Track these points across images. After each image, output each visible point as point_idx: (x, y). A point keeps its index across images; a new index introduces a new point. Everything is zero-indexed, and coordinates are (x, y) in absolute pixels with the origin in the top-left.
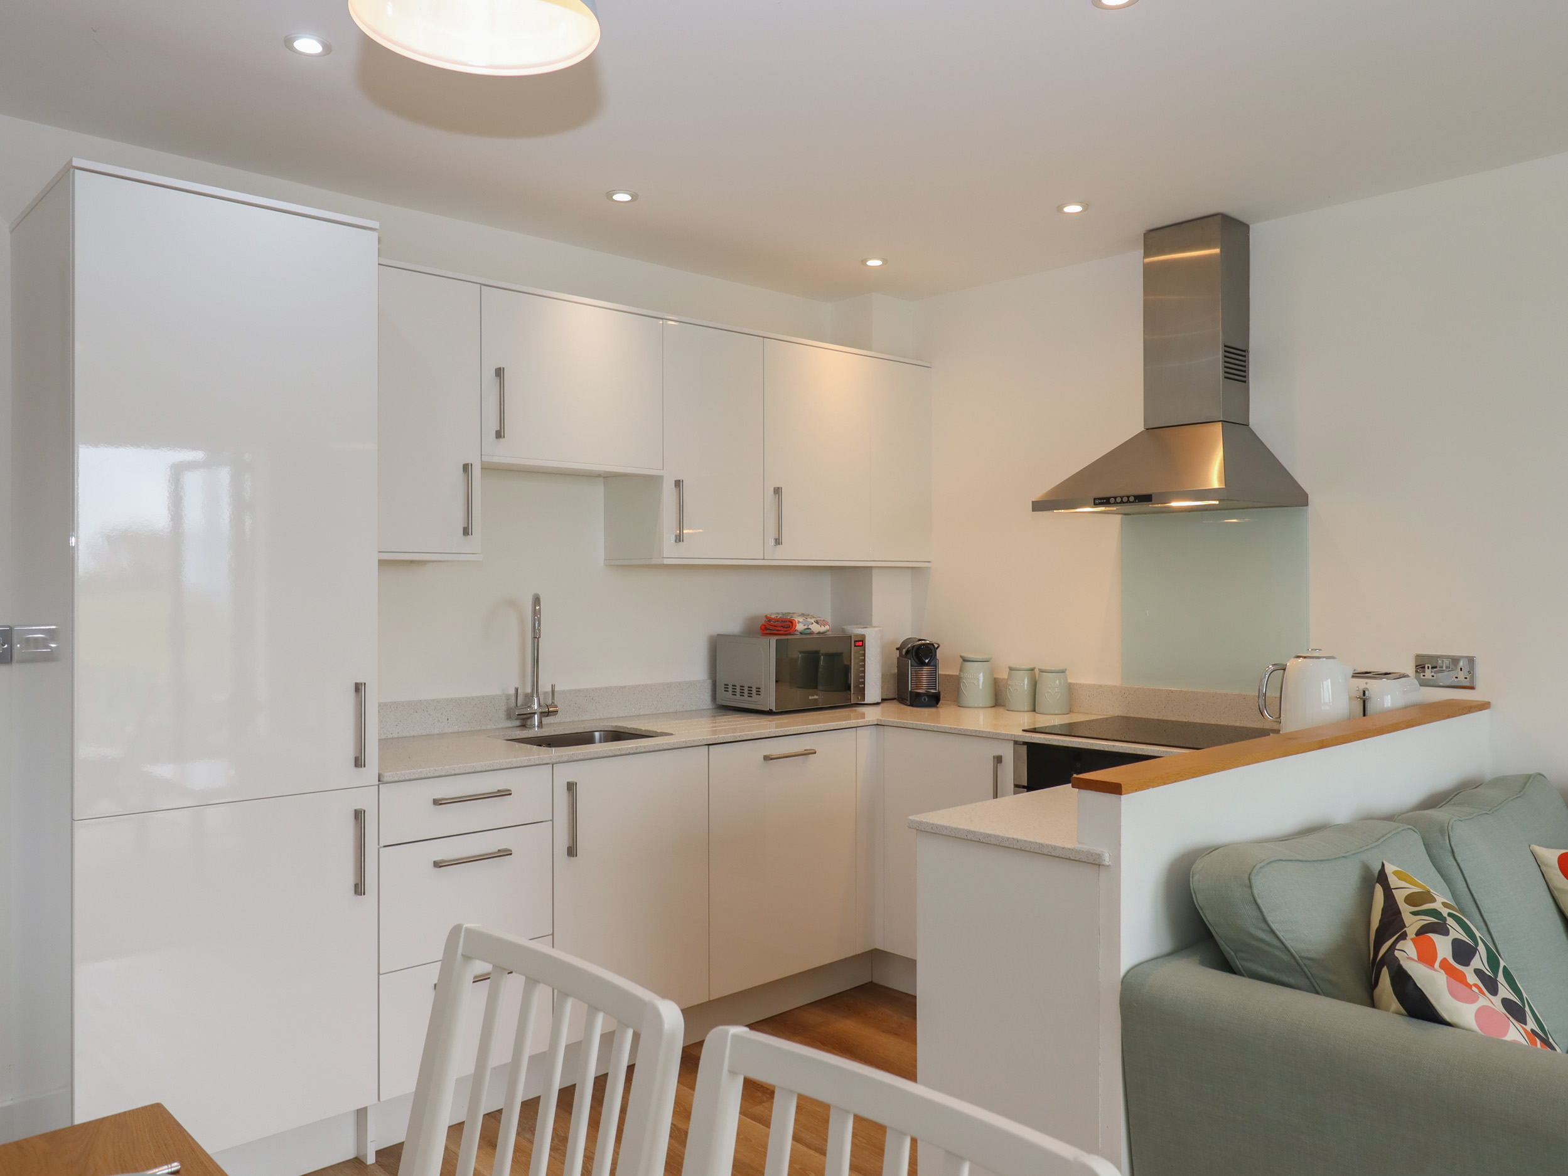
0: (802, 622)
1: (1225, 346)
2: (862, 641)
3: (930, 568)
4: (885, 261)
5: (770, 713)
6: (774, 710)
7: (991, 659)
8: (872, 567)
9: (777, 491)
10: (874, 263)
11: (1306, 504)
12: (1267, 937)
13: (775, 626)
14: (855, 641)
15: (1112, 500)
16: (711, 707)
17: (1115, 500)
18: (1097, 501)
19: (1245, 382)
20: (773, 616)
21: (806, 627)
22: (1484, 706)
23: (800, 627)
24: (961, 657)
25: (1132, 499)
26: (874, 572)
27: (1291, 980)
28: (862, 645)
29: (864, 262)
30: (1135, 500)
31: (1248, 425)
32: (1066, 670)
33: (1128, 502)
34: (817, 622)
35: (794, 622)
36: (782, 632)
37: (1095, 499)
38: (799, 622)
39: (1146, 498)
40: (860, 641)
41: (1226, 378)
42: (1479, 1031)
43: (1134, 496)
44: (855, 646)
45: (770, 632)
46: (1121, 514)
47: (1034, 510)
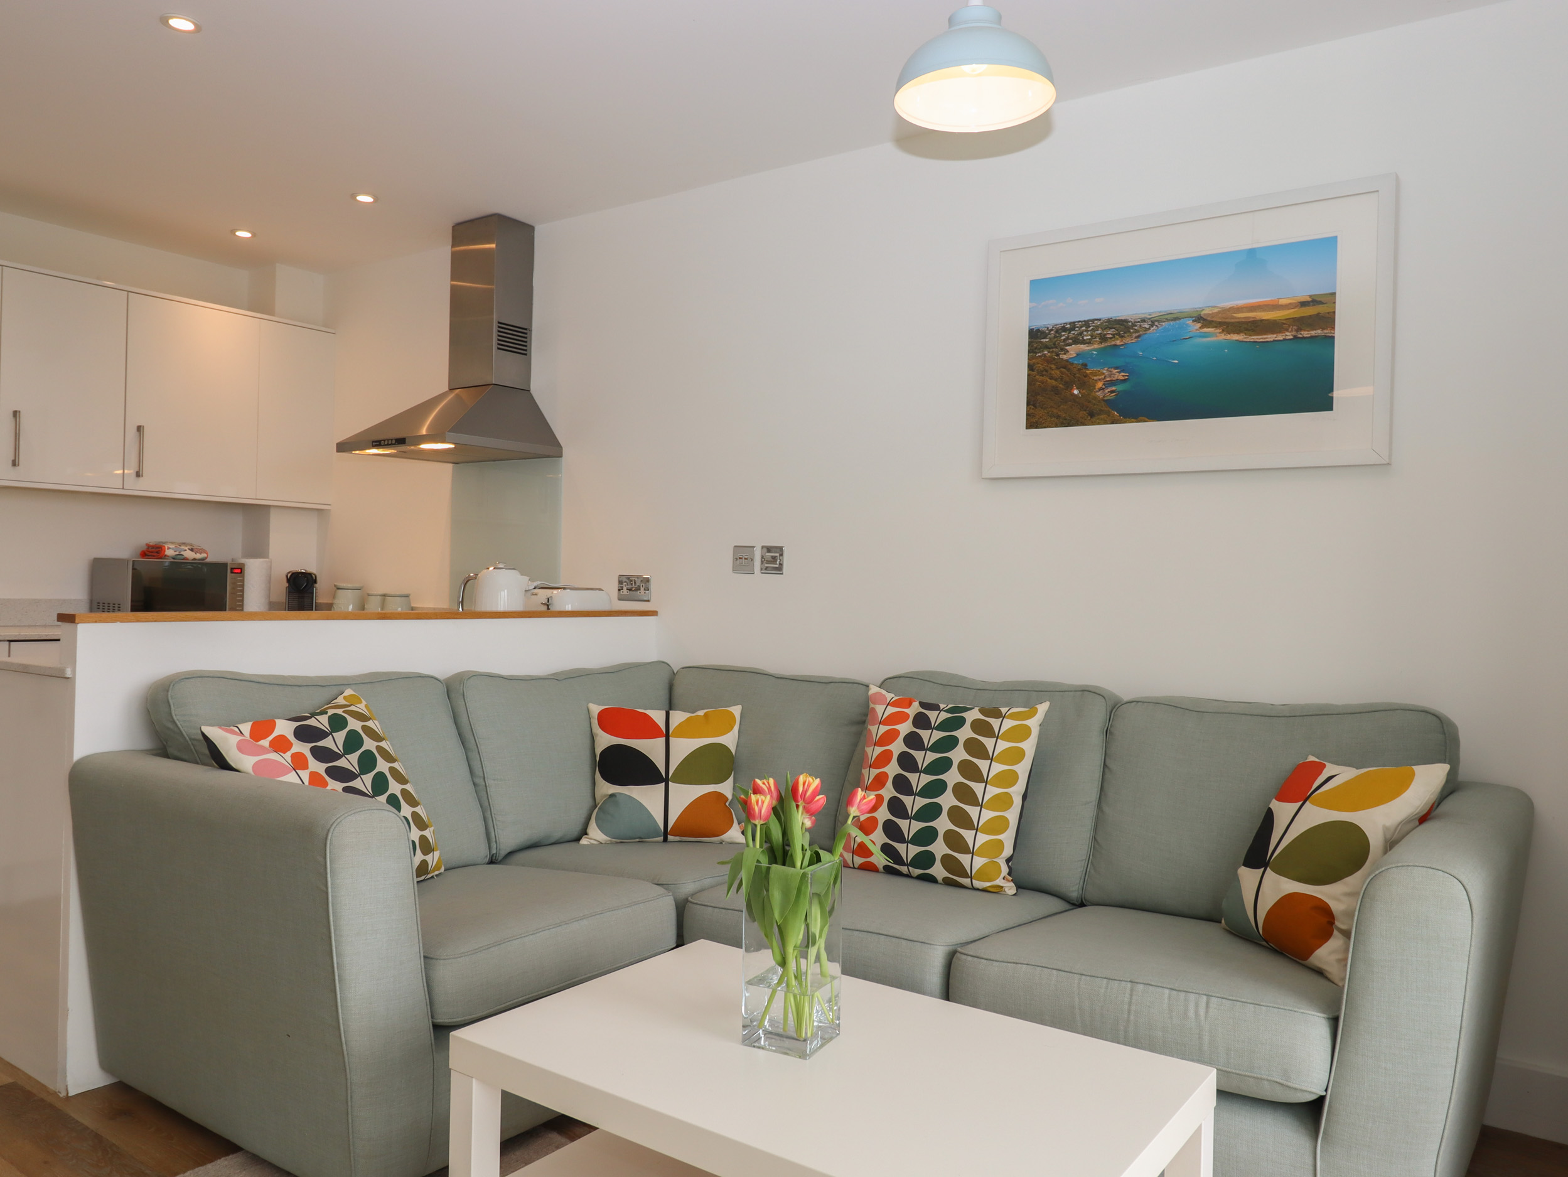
0: (173, 549)
1: (499, 323)
2: (241, 569)
3: (329, 510)
4: (254, 235)
7: (362, 587)
8: (269, 506)
11: (561, 457)
12: (171, 726)
13: (151, 552)
14: (232, 569)
15: (382, 443)
17: (384, 443)
18: (374, 443)
19: (526, 354)
20: (151, 544)
21: (177, 553)
22: (654, 613)
23: (170, 552)
24: (335, 586)
25: (394, 442)
26: (272, 511)
27: (185, 757)
28: (241, 573)
29: (233, 232)
31: (529, 391)
33: (391, 444)
34: (192, 550)
35: (163, 548)
36: (155, 557)
38: (169, 548)
39: (401, 441)
40: (238, 569)
41: (499, 349)
42: (253, 773)
43: (395, 439)
44: (232, 572)
45: (148, 557)
46: (453, 463)
47: (338, 451)
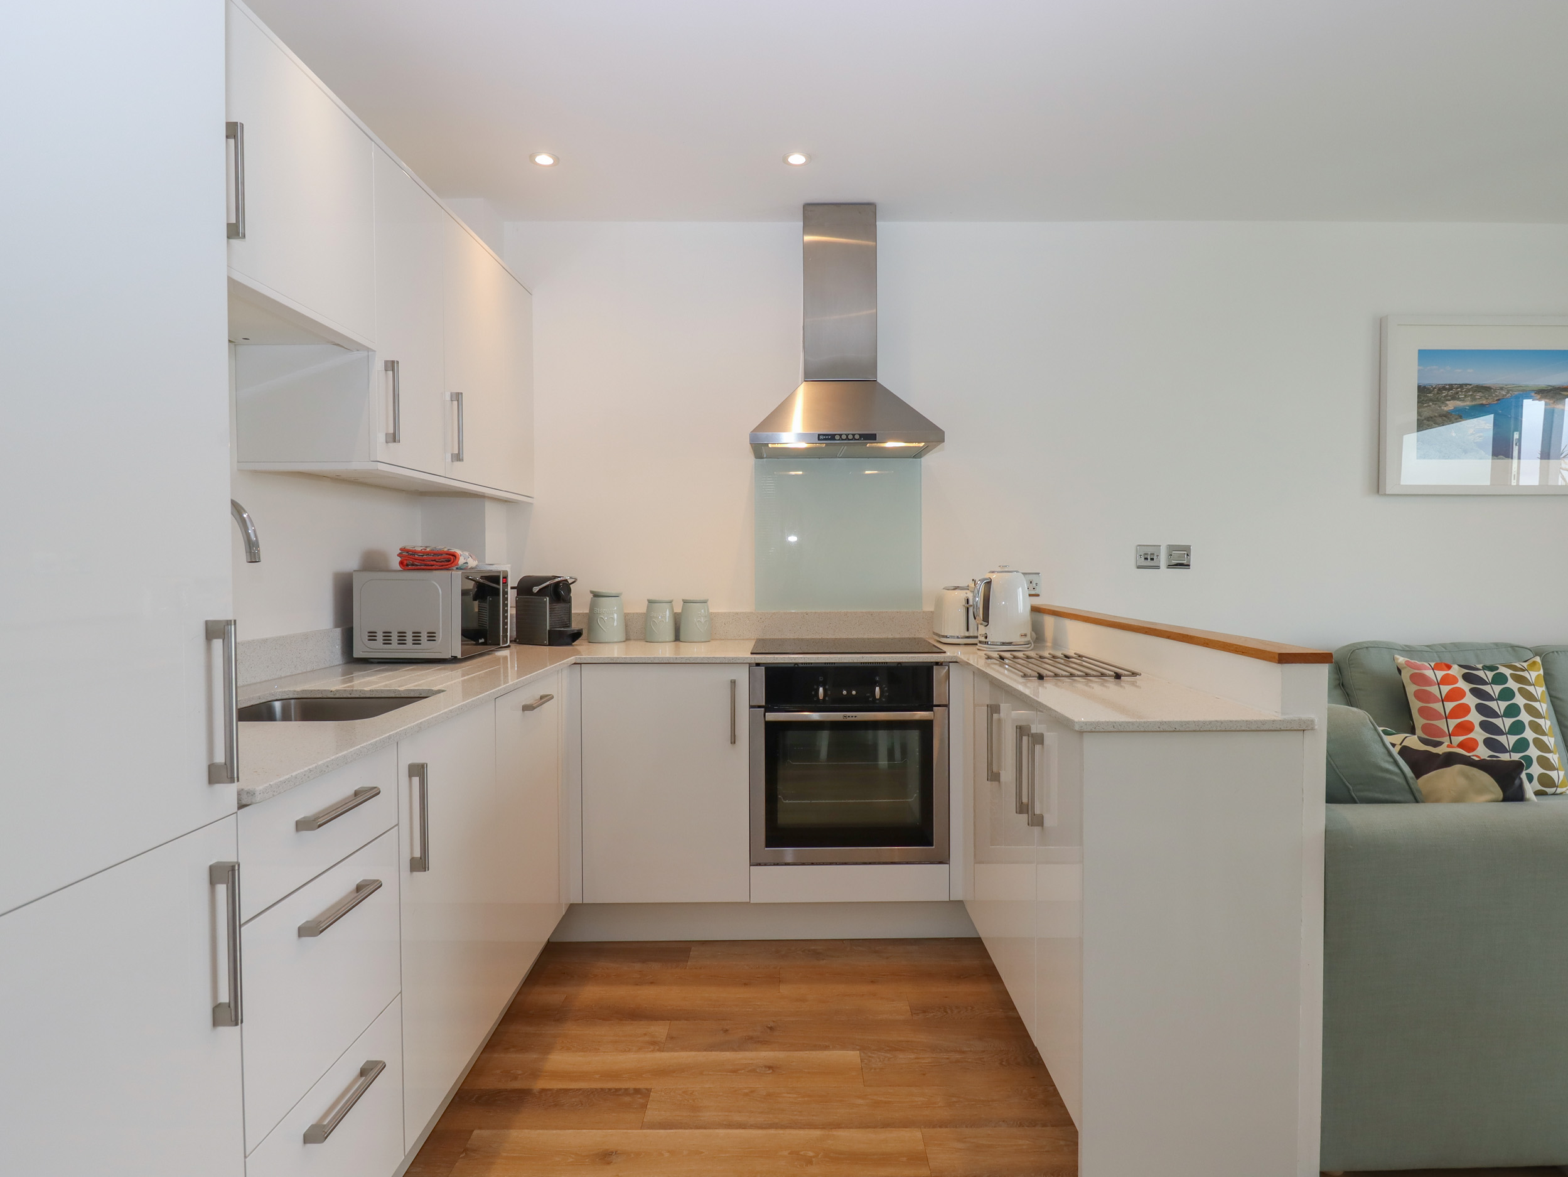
0: (462, 555)
2: (506, 578)
3: (533, 502)
4: (556, 159)
5: (454, 660)
6: (459, 656)
7: (621, 594)
9: (457, 397)
10: (544, 160)
11: (920, 457)
13: (424, 561)
15: (837, 437)
16: (341, 662)
17: (841, 437)
18: (821, 437)
21: (465, 561)
23: (461, 561)
24: (594, 592)
28: (506, 583)
29: (532, 158)
30: (860, 437)
32: (708, 600)
33: (854, 439)
35: (455, 554)
36: (437, 567)
37: (819, 435)
38: (460, 555)
40: (504, 578)
43: (859, 434)
45: (416, 567)
